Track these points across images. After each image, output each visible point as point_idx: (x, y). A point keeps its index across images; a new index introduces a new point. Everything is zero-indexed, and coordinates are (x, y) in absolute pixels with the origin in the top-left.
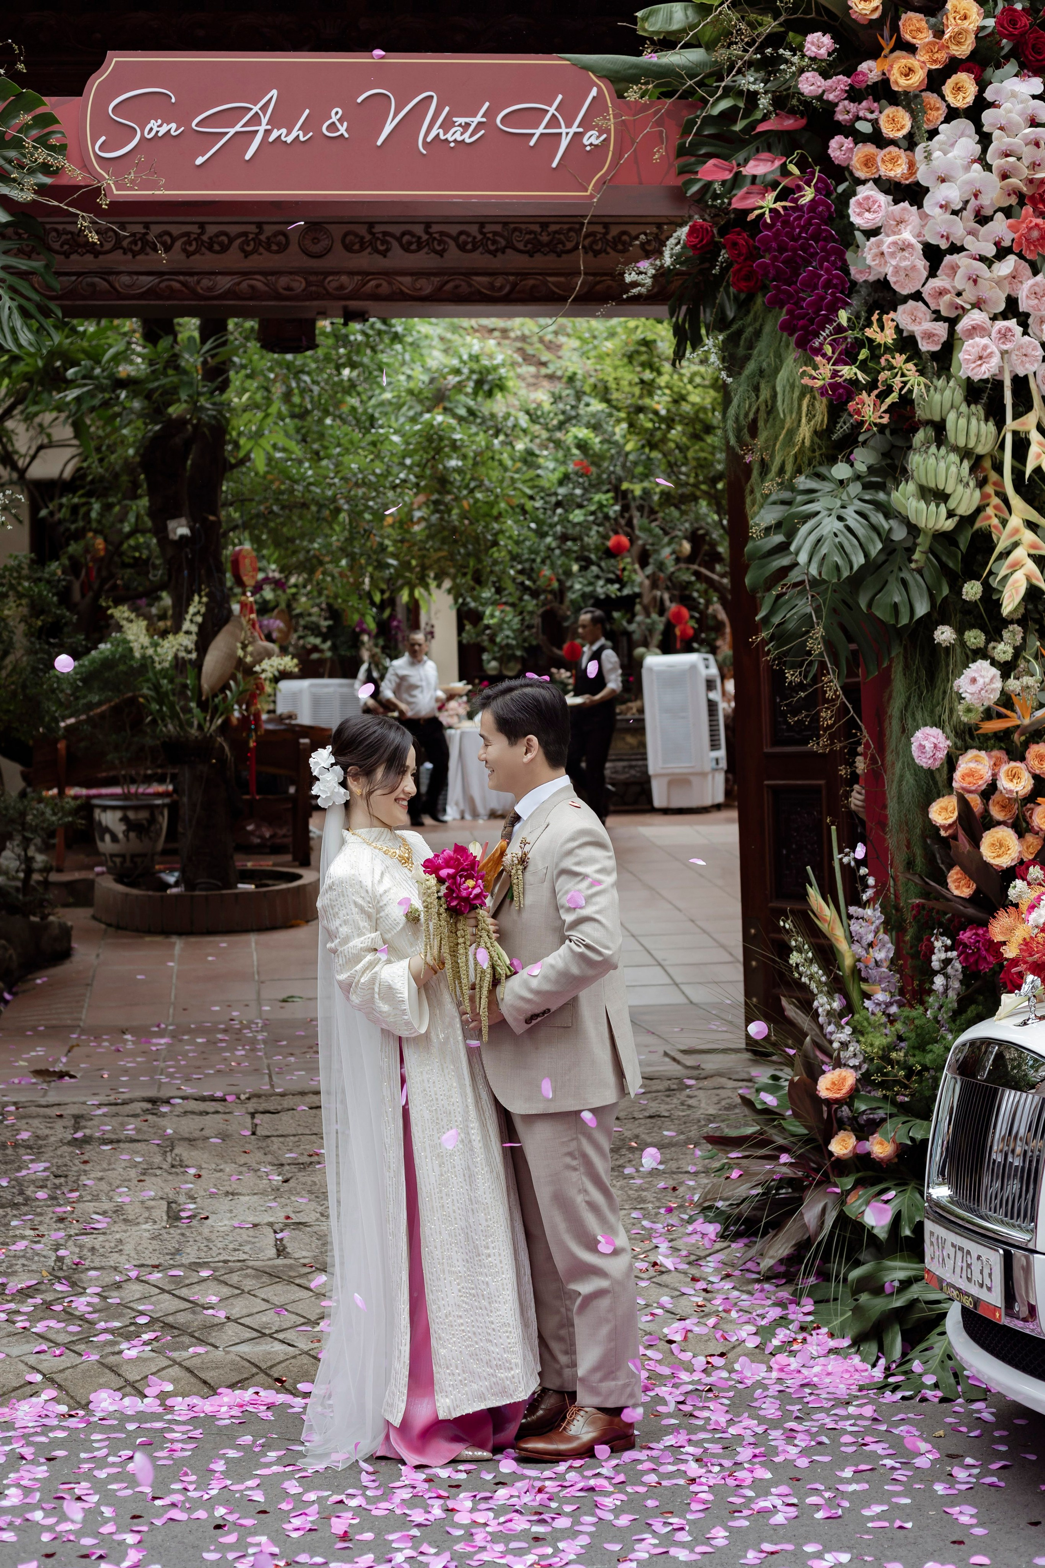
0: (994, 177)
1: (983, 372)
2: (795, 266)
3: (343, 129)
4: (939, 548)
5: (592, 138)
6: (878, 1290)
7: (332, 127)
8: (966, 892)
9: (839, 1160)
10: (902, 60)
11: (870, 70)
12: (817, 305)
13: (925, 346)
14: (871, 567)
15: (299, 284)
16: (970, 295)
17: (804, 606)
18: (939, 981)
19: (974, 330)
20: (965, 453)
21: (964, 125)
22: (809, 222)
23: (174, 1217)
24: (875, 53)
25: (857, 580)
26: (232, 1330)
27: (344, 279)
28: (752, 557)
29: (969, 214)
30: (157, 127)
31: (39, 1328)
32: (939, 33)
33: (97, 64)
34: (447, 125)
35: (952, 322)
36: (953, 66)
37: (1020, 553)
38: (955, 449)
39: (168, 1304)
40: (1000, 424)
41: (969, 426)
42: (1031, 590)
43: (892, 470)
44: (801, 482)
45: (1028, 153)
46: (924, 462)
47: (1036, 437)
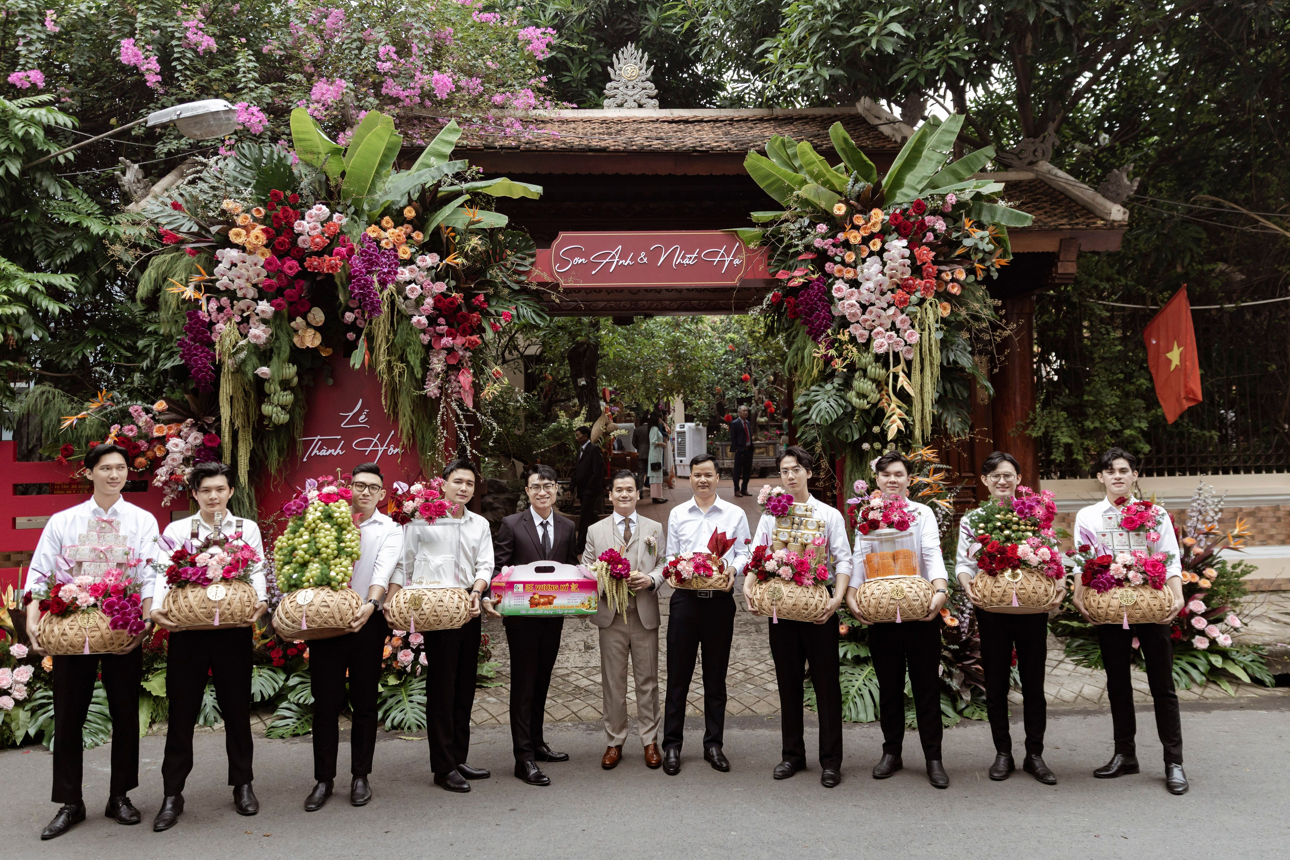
0: (887, 278)
1: (881, 351)
2: (812, 311)
3: (645, 260)
4: (864, 415)
5: (737, 262)
7: (642, 260)
10: (853, 232)
11: (841, 236)
12: (820, 325)
13: (860, 341)
14: (839, 419)
16: (877, 322)
17: (814, 433)
19: (878, 335)
20: (874, 380)
21: (876, 258)
24: (843, 230)
25: (833, 425)
29: (877, 292)
30: (578, 261)
32: (868, 223)
34: (683, 258)
35: (870, 332)
36: (872, 236)
37: (895, 417)
38: (871, 379)
40: (888, 369)
41: (876, 370)
42: (899, 431)
43: (847, 385)
44: (813, 388)
45: (900, 269)
46: (861, 384)
47: (901, 374)
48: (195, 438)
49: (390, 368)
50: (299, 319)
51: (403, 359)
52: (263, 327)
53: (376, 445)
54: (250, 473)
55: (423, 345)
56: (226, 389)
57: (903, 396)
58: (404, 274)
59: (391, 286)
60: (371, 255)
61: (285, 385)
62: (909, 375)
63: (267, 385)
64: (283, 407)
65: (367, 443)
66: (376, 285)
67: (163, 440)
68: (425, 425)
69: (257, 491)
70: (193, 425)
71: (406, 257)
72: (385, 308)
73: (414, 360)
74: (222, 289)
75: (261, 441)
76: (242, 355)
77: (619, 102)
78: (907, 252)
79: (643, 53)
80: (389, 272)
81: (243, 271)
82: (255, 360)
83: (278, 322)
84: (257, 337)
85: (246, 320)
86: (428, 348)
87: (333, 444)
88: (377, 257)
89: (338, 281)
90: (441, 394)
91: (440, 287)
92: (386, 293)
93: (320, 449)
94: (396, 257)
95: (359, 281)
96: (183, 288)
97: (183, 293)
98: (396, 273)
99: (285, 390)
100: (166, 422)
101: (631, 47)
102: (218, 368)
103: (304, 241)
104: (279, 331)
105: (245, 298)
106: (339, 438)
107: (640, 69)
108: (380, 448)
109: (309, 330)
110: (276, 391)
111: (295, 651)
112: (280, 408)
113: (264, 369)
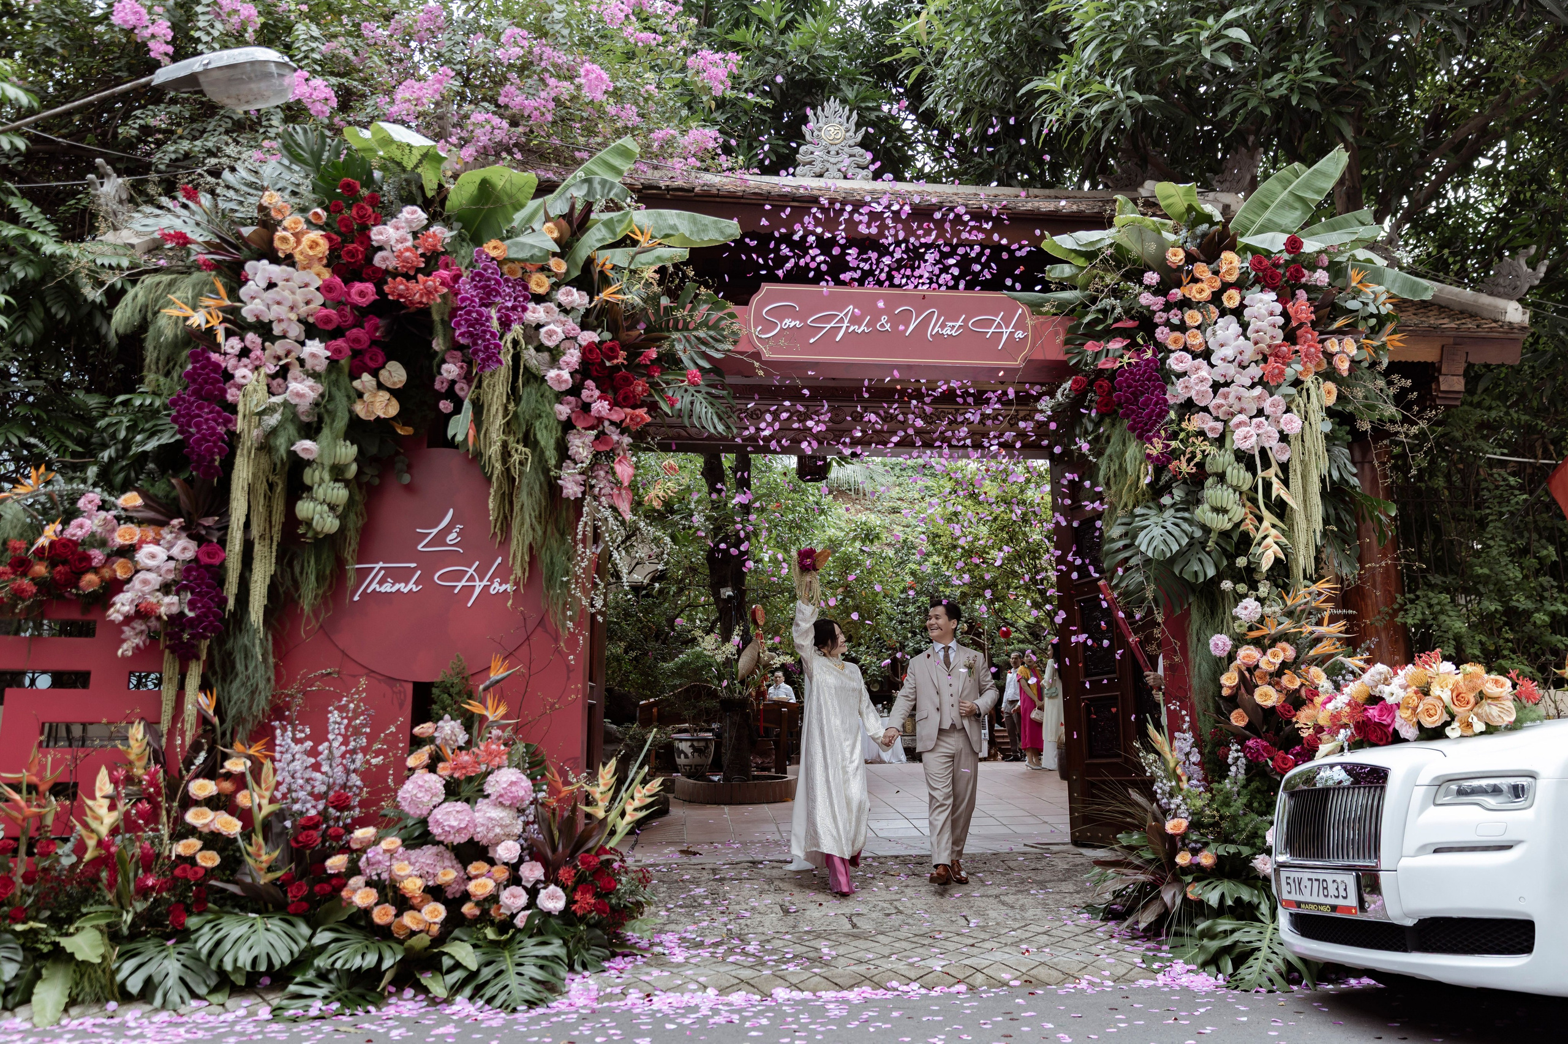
0: (1251, 343)
1: (1245, 446)
2: (1136, 395)
3: (888, 327)
4: (1221, 542)
5: (1019, 334)
6: (1213, 937)
7: (882, 325)
8: (1242, 724)
9: (1181, 867)
10: (1196, 287)
11: (1177, 293)
12: (1150, 416)
13: (1210, 435)
14: (1181, 553)
16: (1236, 408)
17: (1139, 577)
18: (1233, 769)
19: (1240, 424)
20: (1236, 489)
21: (1232, 318)
22: (1145, 372)
23: (786, 912)
24: (1179, 284)
25: (1173, 560)
26: (841, 960)
28: (1107, 554)
29: (1236, 363)
30: (789, 323)
31: (731, 959)
32: (1216, 272)
33: (756, 289)
34: (943, 326)
35: (1225, 422)
36: (1226, 286)
37: (1269, 540)
38: (1231, 486)
39: (799, 949)
40: (1255, 474)
41: (1239, 475)
42: (1277, 560)
43: (1193, 500)
44: (1138, 511)
45: (1270, 329)
46: (1213, 493)
47: (1275, 480)
48: (185, 548)
49: (506, 454)
50: (366, 377)
51: (528, 439)
52: (310, 382)
53: (472, 578)
54: (268, 612)
55: (559, 422)
56: (243, 472)
57: (1280, 509)
58: (536, 313)
59: (517, 328)
60: (489, 279)
61: (337, 473)
62: (1286, 483)
63: (308, 472)
64: (332, 508)
65: (459, 575)
66: (495, 324)
67: (128, 552)
68: (555, 545)
69: (276, 643)
70: (182, 528)
71: (541, 291)
72: (507, 359)
73: (546, 439)
74: (251, 319)
75: (290, 565)
76: (273, 420)
77: (817, 170)
78: (1278, 308)
79: (851, 111)
80: (514, 308)
81: (287, 293)
82: (291, 430)
83: (333, 377)
84: (298, 395)
85: (283, 372)
86: (568, 426)
87: (403, 576)
88: (498, 282)
89: (436, 317)
90: (584, 493)
91: (589, 337)
92: (509, 337)
93: (381, 583)
94: (526, 288)
95: (469, 313)
96: (189, 312)
97: (187, 318)
98: (525, 309)
99: (336, 480)
100: (140, 523)
101: (833, 105)
102: (233, 439)
103: (384, 259)
104: (334, 390)
105: (284, 337)
106: (413, 565)
107: (847, 131)
108: (477, 583)
109: (381, 393)
110: (322, 480)
111: (327, 888)
112: (326, 508)
113: (308, 444)
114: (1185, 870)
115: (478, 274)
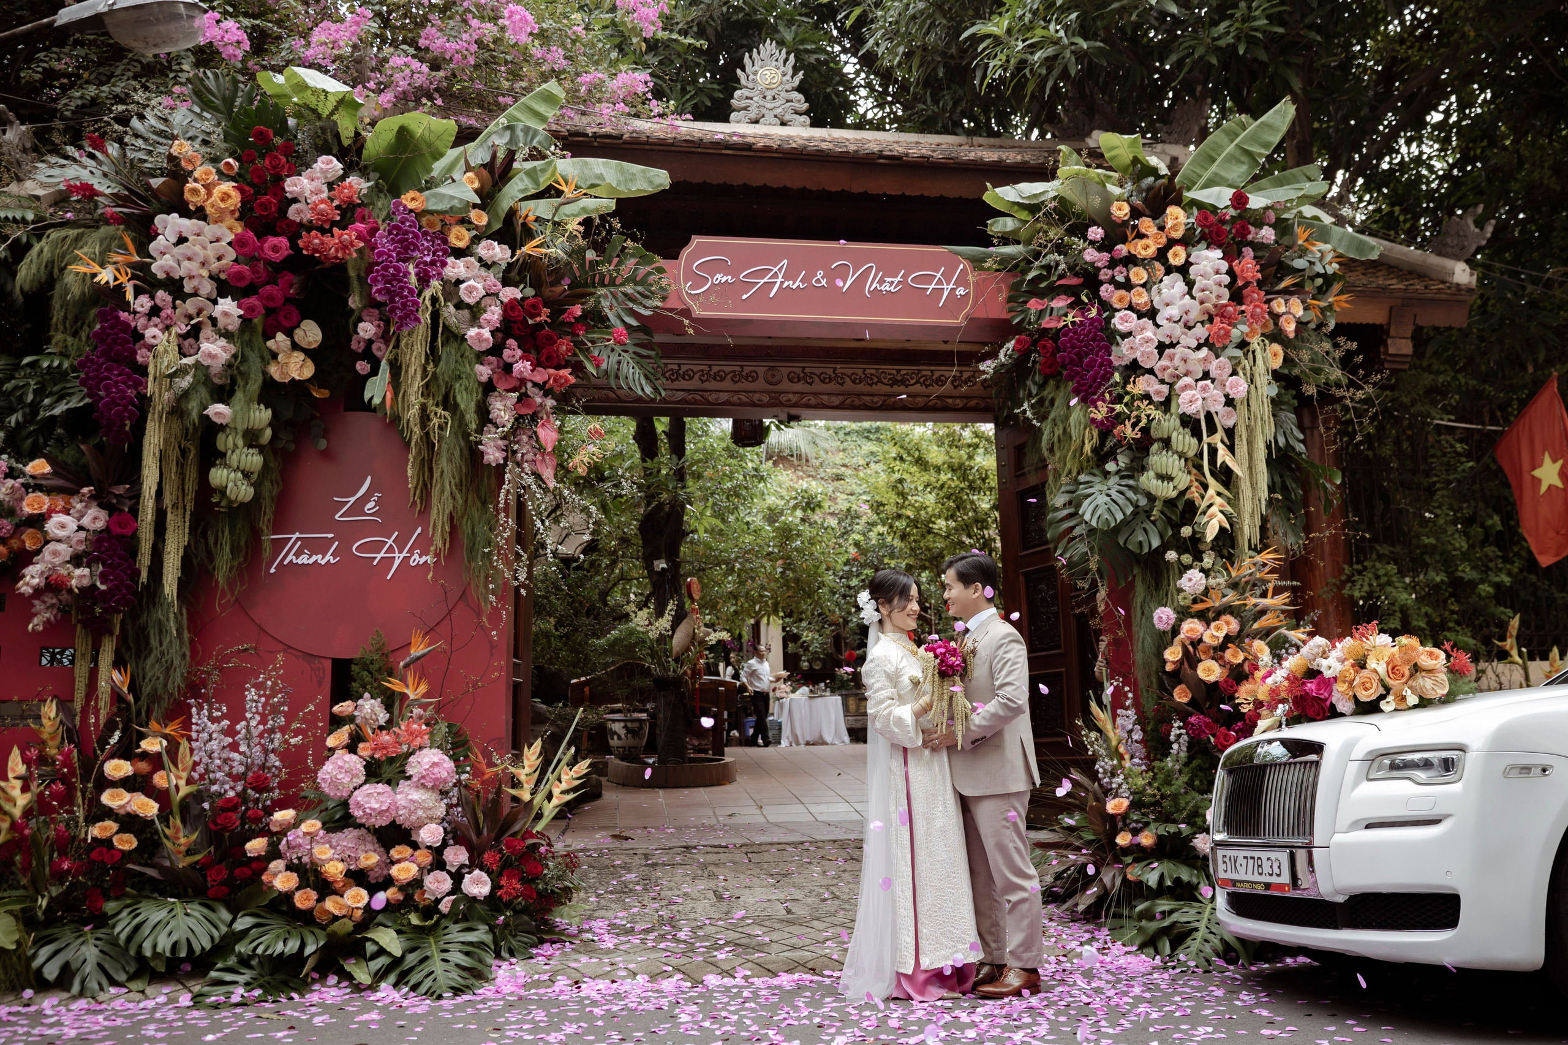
0: (1196, 303)
1: (1190, 410)
2: (1080, 356)
3: (824, 282)
4: (1166, 511)
5: (961, 291)
6: (1152, 918)
7: (818, 281)
8: (1185, 700)
9: (1122, 848)
10: (1141, 243)
11: (1122, 249)
12: (1094, 378)
13: (1155, 399)
14: (1125, 522)
15: (766, 398)
16: (1182, 370)
17: (1083, 548)
18: (1175, 746)
19: (1186, 387)
20: (1181, 455)
21: (1178, 276)
22: (1089, 332)
23: (718, 898)
24: (1124, 240)
25: (1117, 530)
26: (774, 946)
27: (791, 396)
28: (1051, 523)
29: (1181, 323)
30: (720, 278)
31: (662, 946)
32: (1161, 228)
33: (686, 242)
34: (881, 282)
35: (1171, 385)
36: (1171, 243)
37: (1214, 509)
38: (1176, 452)
39: (733, 934)
40: (1200, 440)
41: (1184, 440)
42: (1222, 529)
43: (1138, 467)
44: (1082, 478)
45: (1215, 288)
46: (1160, 460)
47: (1220, 446)
48: (95, 518)
49: (424, 417)
50: (280, 336)
51: (448, 403)
52: (223, 342)
53: (391, 550)
54: (182, 584)
55: (480, 383)
56: (153, 439)
57: (1226, 476)
58: (456, 268)
59: (435, 283)
60: (407, 232)
61: (251, 438)
62: (1231, 449)
63: (221, 437)
64: (246, 475)
65: (377, 547)
66: (413, 280)
67: (38, 521)
68: (476, 514)
69: (190, 618)
70: (93, 497)
71: (461, 244)
72: (426, 317)
73: (467, 402)
74: (161, 275)
75: (204, 535)
76: (185, 382)
77: (753, 116)
78: (1224, 266)
79: (788, 53)
80: (433, 263)
81: (197, 248)
82: (204, 393)
83: (246, 337)
84: (210, 355)
85: (194, 332)
86: (489, 388)
87: (320, 547)
88: (416, 236)
89: (352, 273)
90: (506, 459)
91: (512, 293)
92: (428, 293)
93: (298, 554)
94: (445, 241)
95: (386, 268)
96: (97, 269)
97: (94, 275)
98: (444, 264)
99: (250, 446)
100: (49, 491)
101: (769, 47)
102: (144, 403)
103: (299, 212)
104: (247, 350)
105: (195, 294)
106: (330, 536)
107: (784, 75)
108: (397, 555)
109: (296, 354)
110: (235, 446)
111: (247, 872)
112: (239, 475)
113: (220, 407)
114: (1125, 851)
115: (396, 227)
